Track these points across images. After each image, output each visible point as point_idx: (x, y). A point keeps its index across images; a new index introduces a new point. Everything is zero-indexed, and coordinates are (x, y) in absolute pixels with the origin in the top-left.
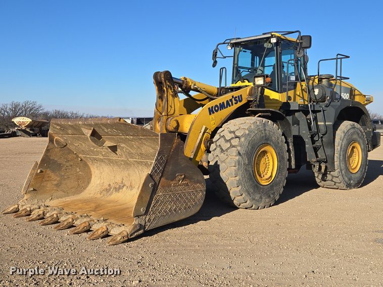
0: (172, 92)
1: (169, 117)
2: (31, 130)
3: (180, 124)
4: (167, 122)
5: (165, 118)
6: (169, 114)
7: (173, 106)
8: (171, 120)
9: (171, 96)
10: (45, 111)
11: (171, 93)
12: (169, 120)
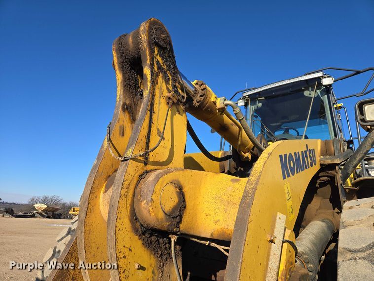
0: (169, 91)
1: (149, 167)
2: (45, 213)
3: (189, 203)
4: (142, 184)
5: (133, 169)
6: (151, 158)
7: (167, 135)
8: (157, 179)
9: (163, 102)
10: (64, 202)
11: (166, 94)
12: (152, 177)
